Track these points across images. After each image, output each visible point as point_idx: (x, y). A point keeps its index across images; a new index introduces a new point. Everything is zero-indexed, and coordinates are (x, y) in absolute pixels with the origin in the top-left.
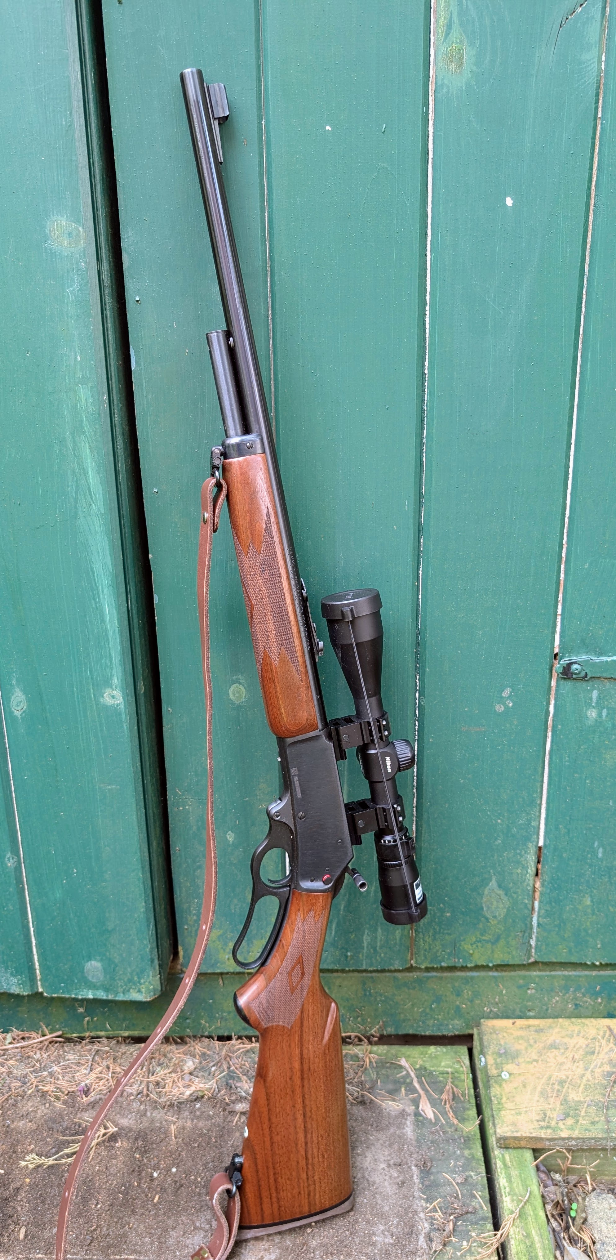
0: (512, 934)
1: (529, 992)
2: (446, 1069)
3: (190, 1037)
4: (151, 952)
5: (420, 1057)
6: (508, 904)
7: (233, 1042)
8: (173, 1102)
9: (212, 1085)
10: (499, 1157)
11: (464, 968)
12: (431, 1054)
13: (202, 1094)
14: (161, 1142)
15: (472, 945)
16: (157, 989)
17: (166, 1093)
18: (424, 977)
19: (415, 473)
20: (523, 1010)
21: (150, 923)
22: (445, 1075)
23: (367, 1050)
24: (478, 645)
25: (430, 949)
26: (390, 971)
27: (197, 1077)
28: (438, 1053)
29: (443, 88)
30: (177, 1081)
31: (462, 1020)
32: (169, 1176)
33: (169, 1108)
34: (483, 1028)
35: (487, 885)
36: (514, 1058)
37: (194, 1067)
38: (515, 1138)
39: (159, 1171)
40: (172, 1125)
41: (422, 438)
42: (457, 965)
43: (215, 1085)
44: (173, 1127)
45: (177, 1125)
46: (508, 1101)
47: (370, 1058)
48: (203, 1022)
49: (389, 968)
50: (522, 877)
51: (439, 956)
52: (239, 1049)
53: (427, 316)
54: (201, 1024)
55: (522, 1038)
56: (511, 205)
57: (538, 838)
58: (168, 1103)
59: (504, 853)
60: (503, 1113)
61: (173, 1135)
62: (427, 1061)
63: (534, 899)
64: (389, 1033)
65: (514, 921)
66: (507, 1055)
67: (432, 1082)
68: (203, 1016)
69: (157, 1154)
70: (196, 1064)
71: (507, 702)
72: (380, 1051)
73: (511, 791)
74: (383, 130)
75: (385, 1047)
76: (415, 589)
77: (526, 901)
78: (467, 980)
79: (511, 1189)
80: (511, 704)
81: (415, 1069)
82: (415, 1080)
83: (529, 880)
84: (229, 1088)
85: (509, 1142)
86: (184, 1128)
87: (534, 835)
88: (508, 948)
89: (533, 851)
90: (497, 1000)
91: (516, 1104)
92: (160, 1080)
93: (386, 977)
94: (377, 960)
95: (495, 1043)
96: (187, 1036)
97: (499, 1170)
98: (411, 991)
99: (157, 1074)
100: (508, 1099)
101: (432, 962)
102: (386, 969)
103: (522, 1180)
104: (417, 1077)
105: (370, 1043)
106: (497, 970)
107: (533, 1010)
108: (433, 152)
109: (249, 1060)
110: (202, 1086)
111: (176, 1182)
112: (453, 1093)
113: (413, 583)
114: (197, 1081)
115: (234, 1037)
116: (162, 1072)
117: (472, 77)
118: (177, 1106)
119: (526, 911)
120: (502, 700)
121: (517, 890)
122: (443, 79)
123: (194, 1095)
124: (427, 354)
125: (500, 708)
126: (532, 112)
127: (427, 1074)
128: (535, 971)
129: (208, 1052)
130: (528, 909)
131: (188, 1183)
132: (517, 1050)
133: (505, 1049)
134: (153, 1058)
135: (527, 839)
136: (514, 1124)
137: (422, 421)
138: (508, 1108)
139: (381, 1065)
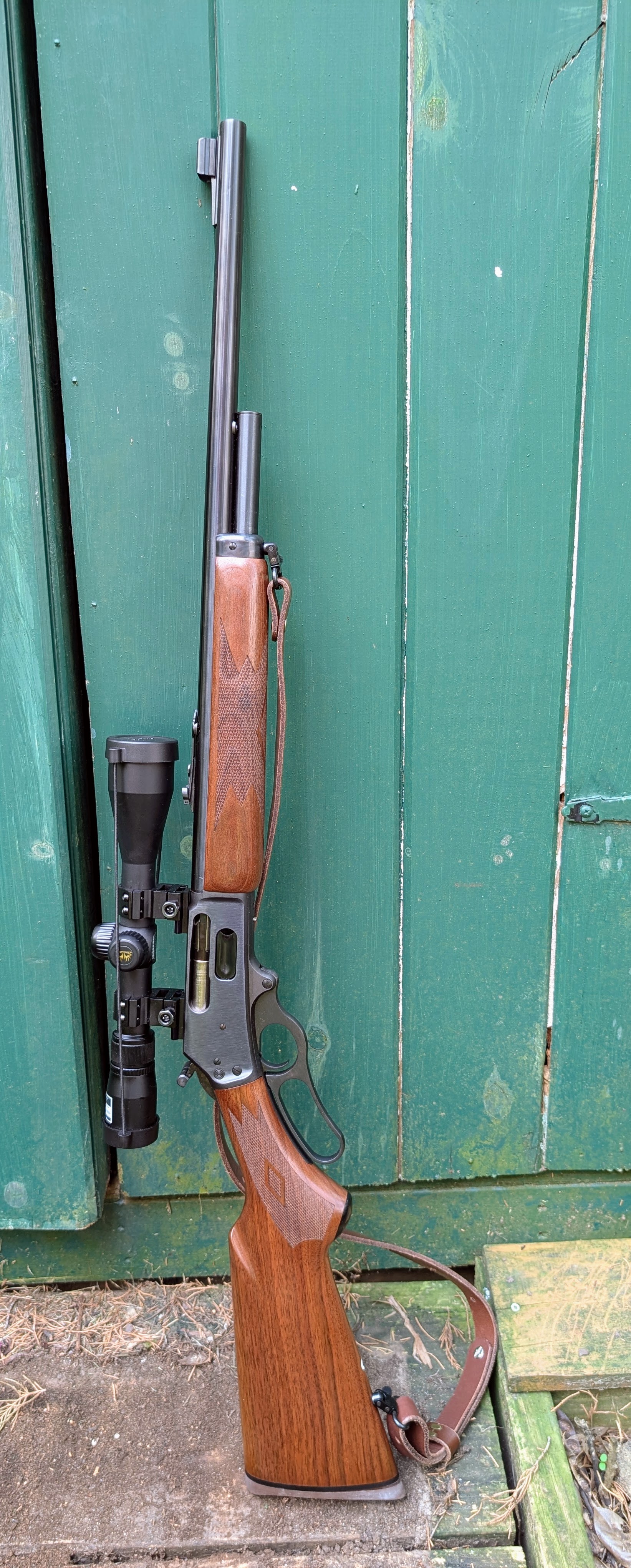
0: (519, 1137)
1: (540, 1210)
2: (443, 1307)
3: (131, 1282)
4: (86, 1167)
5: (411, 1295)
6: (513, 1100)
7: (184, 1284)
8: (112, 1357)
9: (159, 1335)
10: (511, 1403)
11: (462, 1182)
12: (425, 1290)
13: (148, 1346)
14: (99, 1404)
15: (471, 1151)
16: (93, 1215)
17: (104, 1347)
18: (414, 1195)
19: (397, 582)
20: (533, 1233)
21: (85, 1130)
22: (443, 1314)
23: (347, 1289)
24: (471, 784)
25: (421, 1158)
26: (374, 1188)
27: (141, 1326)
28: (434, 1289)
29: (422, 146)
30: (116, 1332)
31: (461, 1248)
32: (112, 1443)
33: (108, 1364)
34: (486, 1254)
35: (488, 1075)
36: (526, 1287)
37: (137, 1315)
38: (531, 1379)
39: (98, 1439)
40: (113, 1384)
41: (404, 541)
42: (454, 1178)
43: (163, 1334)
44: (114, 1387)
45: (118, 1384)
46: (520, 1337)
47: (351, 1298)
48: (146, 1261)
49: (373, 1184)
50: (528, 1066)
51: (433, 1167)
52: (192, 1292)
53: (408, 402)
54: (144, 1264)
55: (533, 1264)
56: (501, 276)
57: (546, 1017)
58: (107, 1358)
59: (507, 1036)
60: (514, 1350)
61: (114, 1396)
62: (421, 1299)
63: (543, 1092)
64: (373, 1268)
65: (520, 1121)
66: (517, 1284)
67: (427, 1323)
68: (146, 1254)
69: (95, 1419)
70: (139, 1312)
71: (507, 852)
72: (362, 1289)
73: (513, 959)
74: (356, 191)
75: (369, 1284)
76: (398, 719)
77: (535, 1095)
78: (465, 1198)
79: (528, 1439)
80: (511, 855)
81: (406, 1309)
82: (407, 1320)
83: (537, 1069)
84: (181, 1337)
85: (523, 1384)
86: (127, 1387)
87: (542, 1013)
88: (514, 1154)
89: (541, 1032)
90: (502, 1221)
91: (530, 1339)
92: (96, 1331)
93: (368, 1196)
94: (358, 1174)
95: (502, 1271)
96: (127, 1280)
97: (512, 1419)
98: (399, 1213)
99: (92, 1325)
100: (520, 1334)
101: (423, 1174)
102: (370, 1185)
103: (540, 1429)
104: (409, 1318)
105: (350, 1280)
106: (501, 1184)
107: (545, 1232)
108: (412, 216)
109: (205, 1304)
110: (148, 1336)
111: (120, 1450)
112: (453, 1334)
113: (396, 711)
114: (141, 1331)
115: (184, 1279)
116: (97, 1323)
117: (454, 134)
118: (118, 1362)
119: (534, 1108)
120: (500, 850)
121: (523, 1082)
122: (422, 136)
123: (139, 1347)
124: (408, 444)
125: (498, 860)
126: (522, 173)
127: (420, 1314)
128: (546, 1184)
129: (154, 1297)
130: (536, 1104)
131: (135, 1451)
132: (528, 1279)
133: (514, 1277)
134: (86, 1307)
135: (534, 1018)
136: (528, 1363)
137: (404, 521)
138: (521, 1345)
139: (365, 1305)
